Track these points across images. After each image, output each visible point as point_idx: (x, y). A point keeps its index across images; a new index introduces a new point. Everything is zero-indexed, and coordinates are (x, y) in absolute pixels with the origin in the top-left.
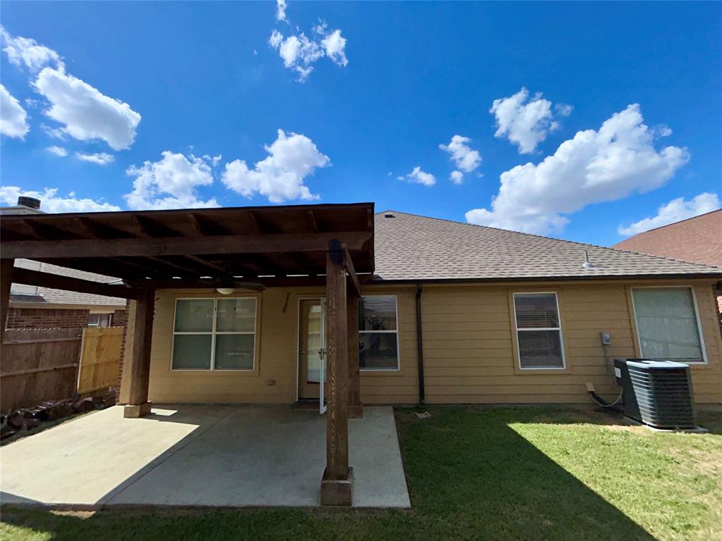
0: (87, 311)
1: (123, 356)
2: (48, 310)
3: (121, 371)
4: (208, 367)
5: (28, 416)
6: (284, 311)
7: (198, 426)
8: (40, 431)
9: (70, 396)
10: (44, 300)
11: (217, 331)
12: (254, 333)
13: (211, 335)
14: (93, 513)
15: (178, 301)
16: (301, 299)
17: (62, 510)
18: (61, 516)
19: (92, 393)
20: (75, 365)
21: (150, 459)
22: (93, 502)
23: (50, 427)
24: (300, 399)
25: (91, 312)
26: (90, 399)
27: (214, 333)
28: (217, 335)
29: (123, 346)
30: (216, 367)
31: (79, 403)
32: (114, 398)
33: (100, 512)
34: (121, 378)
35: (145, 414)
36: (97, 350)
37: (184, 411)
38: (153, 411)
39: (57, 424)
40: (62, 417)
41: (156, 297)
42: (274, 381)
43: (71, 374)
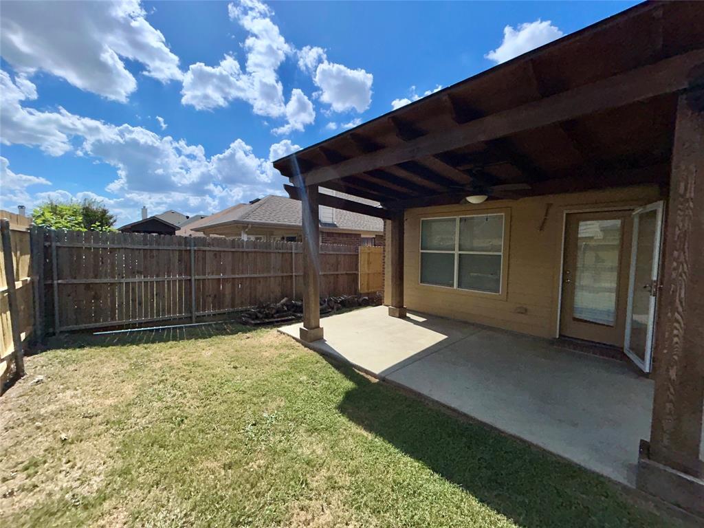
0: (360, 235)
1: (384, 268)
2: (340, 234)
3: (384, 280)
4: (452, 285)
5: (336, 302)
6: (541, 228)
7: (446, 337)
8: (343, 313)
9: (355, 294)
10: (336, 226)
11: (459, 250)
12: (501, 254)
13: (453, 254)
14: (377, 380)
15: (423, 221)
16: (568, 212)
17: (359, 370)
18: (359, 374)
19: (368, 294)
20: (356, 272)
21: (412, 353)
22: (377, 372)
23: (347, 311)
24: (560, 335)
25: (362, 236)
26: (367, 298)
27: (457, 252)
28: (460, 255)
29: (384, 260)
30: (459, 286)
31: (361, 299)
32: (381, 300)
33: (381, 382)
34: (384, 285)
35: (403, 316)
36: (368, 264)
37: (433, 321)
38: (408, 315)
39: (350, 311)
40: (352, 306)
41: (405, 219)
42: (526, 310)
43: (355, 278)
